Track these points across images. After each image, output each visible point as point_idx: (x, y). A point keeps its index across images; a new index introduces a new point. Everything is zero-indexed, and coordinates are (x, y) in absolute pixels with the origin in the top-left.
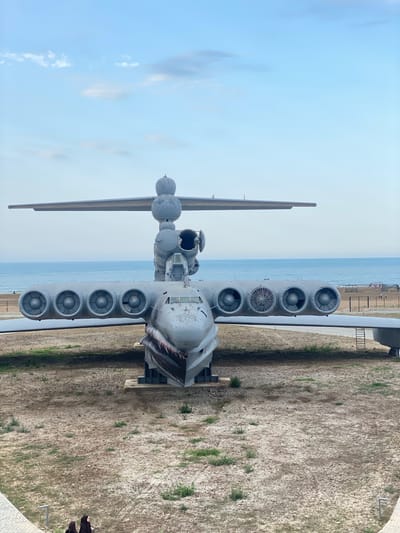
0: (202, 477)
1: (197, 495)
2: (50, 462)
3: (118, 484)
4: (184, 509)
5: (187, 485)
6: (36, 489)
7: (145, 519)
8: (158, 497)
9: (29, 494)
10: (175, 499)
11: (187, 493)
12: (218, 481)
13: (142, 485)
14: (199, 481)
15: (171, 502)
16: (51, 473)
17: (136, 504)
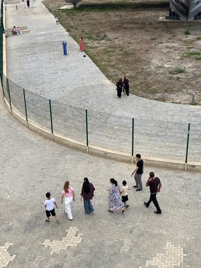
0: (190, 65)
1: (186, 73)
2: (119, 55)
3: (149, 66)
4: (178, 78)
5: (182, 68)
6: (112, 66)
7: (159, 82)
8: (167, 73)
9: (109, 68)
10: (175, 74)
11: (181, 71)
12: (198, 67)
13: (161, 67)
14: (188, 66)
15: (173, 75)
16: (119, 60)
17: (156, 75)
